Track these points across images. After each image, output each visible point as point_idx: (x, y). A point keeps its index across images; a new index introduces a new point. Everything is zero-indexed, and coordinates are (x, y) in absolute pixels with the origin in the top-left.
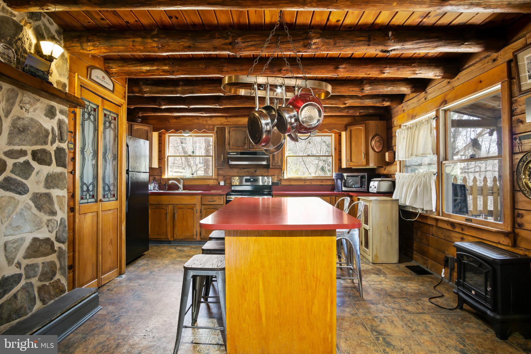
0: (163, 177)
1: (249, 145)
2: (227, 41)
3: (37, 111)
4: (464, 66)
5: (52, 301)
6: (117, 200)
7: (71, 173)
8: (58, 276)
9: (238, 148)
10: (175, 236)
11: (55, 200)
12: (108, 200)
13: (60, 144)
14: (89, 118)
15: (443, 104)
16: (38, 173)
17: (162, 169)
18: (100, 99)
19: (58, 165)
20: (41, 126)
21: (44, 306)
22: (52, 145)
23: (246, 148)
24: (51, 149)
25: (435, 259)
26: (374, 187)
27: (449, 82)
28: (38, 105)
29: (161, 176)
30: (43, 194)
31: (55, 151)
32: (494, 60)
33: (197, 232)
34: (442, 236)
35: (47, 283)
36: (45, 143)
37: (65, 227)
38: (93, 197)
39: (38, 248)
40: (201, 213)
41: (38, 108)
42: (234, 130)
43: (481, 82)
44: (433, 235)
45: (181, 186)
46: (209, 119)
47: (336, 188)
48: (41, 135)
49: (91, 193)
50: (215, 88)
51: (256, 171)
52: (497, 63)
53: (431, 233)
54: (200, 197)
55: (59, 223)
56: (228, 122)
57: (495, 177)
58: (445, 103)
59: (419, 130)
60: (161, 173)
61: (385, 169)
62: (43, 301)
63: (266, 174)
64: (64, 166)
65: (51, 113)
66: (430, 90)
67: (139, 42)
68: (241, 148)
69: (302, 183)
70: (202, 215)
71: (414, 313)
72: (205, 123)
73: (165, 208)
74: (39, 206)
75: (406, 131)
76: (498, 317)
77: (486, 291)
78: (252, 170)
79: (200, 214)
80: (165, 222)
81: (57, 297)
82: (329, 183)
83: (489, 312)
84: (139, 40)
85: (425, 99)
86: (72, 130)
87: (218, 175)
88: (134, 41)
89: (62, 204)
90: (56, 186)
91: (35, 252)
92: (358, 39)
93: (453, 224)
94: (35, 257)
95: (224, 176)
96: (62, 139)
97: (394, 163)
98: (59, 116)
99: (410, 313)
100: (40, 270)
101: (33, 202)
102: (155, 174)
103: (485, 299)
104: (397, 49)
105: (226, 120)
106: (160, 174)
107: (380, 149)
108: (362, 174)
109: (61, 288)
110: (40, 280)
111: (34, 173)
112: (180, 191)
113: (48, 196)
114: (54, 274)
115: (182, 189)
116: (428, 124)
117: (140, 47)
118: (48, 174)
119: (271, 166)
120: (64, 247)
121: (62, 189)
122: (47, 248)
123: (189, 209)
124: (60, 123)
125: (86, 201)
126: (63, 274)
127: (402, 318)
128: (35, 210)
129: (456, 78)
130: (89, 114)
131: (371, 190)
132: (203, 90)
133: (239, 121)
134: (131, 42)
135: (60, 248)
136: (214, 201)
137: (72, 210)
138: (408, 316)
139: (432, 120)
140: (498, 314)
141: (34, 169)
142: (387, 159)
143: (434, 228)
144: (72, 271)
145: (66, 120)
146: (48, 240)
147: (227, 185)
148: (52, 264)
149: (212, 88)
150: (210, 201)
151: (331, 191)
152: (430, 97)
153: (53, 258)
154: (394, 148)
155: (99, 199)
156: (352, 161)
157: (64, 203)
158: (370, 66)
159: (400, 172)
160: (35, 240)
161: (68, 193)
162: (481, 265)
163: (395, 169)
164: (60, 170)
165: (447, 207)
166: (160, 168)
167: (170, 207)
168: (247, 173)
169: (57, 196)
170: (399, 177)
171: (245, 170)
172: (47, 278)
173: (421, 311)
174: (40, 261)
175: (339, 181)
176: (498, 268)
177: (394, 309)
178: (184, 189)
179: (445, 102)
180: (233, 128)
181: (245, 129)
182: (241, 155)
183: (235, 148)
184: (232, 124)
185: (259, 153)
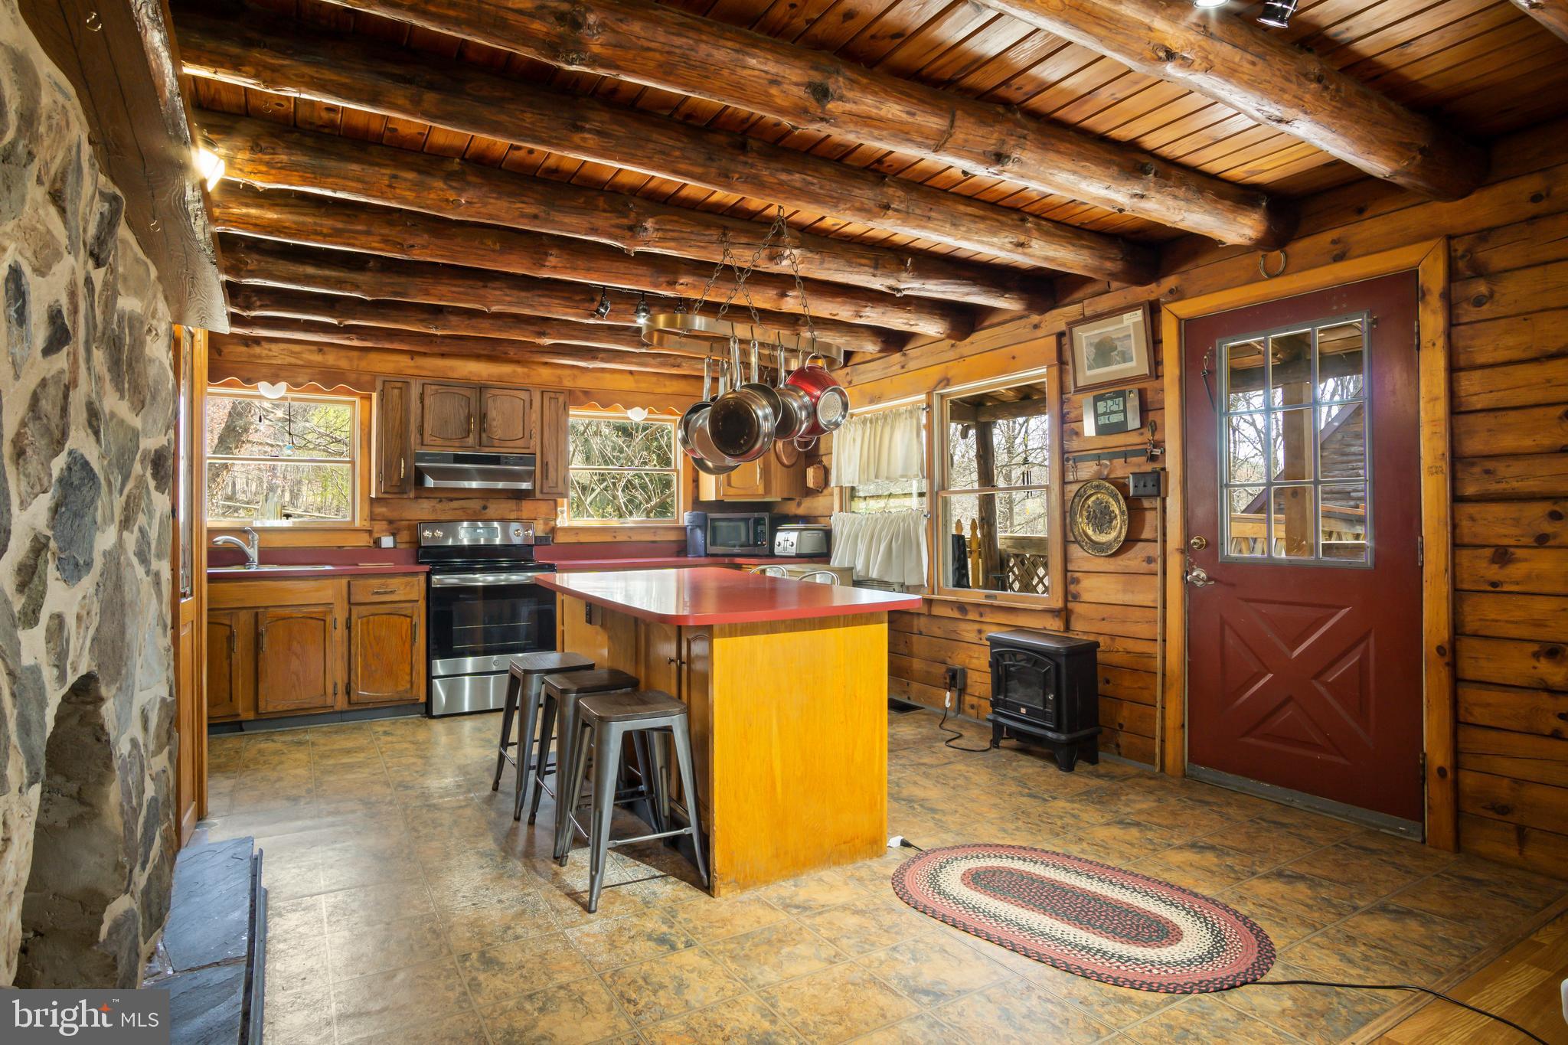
1: (477, 436)
2: (625, 221)
4: (983, 321)
9: (448, 443)
10: (262, 704)
15: (943, 384)
23: (470, 444)
25: (927, 680)
26: (789, 543)
27: (953, 346)
32: (1036, 327)
33: (335, 685)
34: (938, 632)
40: (349, 627)
42: (437, 392)
43: (1014, 358)
44: (921, 633)
45: (253, 552)
46: (356, 354)
47: (690, 549)
50: (469, 290)
51: (485, 508)
52: (1040, 333)
53: (915, 630)
54: (344, 581)
56: (417, 367)
57: (974, 521)
58: (945, 382)
59: (893, 429)
61: (799, 505)
63: (513, 515)
66: (912, 350)
67: (410, 181)
68: (457, 444)
69: (608, 538)
70: (352, 635)
71: (937, 766)
72: (345, 364)
73: (227, 622)
75: (859, 428)
76: (1063, 737)
77: (1045, 701)
79: (346, 632)
80: (225, 664)
82: (672, 536)
83: (1050, 734)
84: (411, 175)
85: (903, 367)
87: (373, 518)
88: (395, 177)
92: (858, 260)
93: (962, 607)
95: (391, 522)
97: (825, 492)
99: (932, 766)
103: (1043, 715)
104: (913, 289)
105: (411, 363)
107: (794, 460)
108: (756, 515)
112: (254, 569)
115: (257, 561)
116: (911, 418)
117: (407, 193)
119: (538, 495)
123: (310, 621)
127: (926, 775)
129: (969, 340)
131: (778, 551)
132: (436, 292)
133: (452, 368)
134: (386, 178)
136: (392, 592)
138: (933, 771)
139: (920, 411)
140: (1063, 733)
142: (810, 483)
143: (923, 621)
147: (403, 546)
149: (462, 289)
150: (377, 593)
151: (678, 556)
152: (912, 365)
154: (824, 459)
156: (733, 484)
158: (839, 300)
159: (841, 510)
162: (1036, 663)
163: (827, 503)
165: (946, 578)
167: (245, 618)
168: (460, 513)
170: (839, 523)
171: (456, 504)
173: (946, 761)
175: (699, 533)
176: (1063, 661)
177: (904, 766)
178: (263, 561)
179: (947, 381)
180: (433, 387)
181: (467, 392)
182: (455, 462)
183: (439, 442)
184: (430, 374)
185: (506, 457)
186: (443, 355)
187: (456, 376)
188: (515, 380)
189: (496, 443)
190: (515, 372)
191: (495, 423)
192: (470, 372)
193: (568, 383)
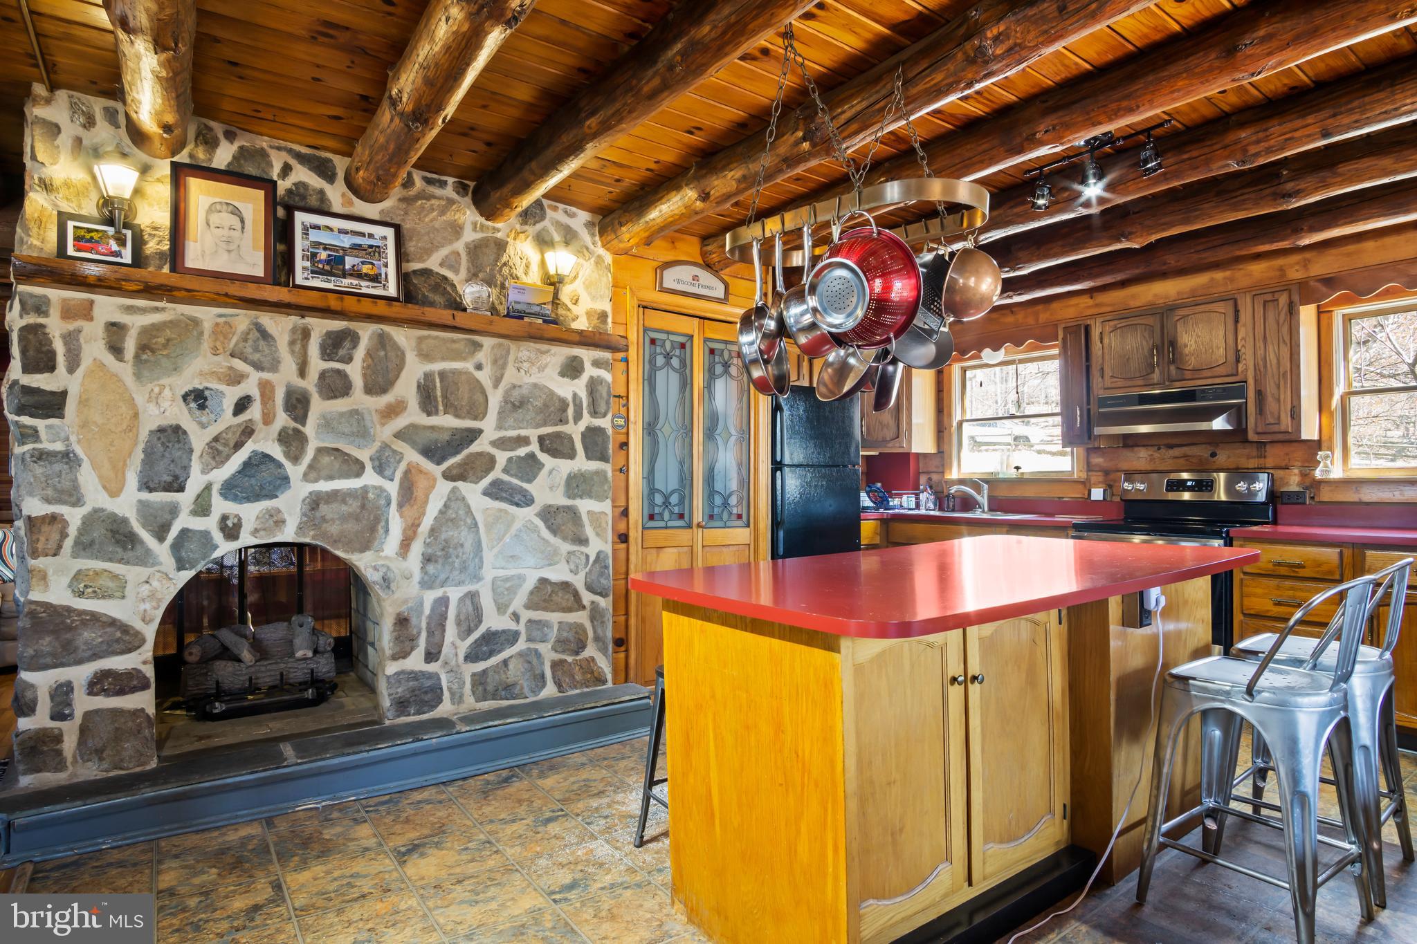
0: (948, 476)
1: (1166, 370)
3: (546, 370)
5: (578, 691)
6: (748, 526)
7: (621, 470)
8: (591, 651)
9: (1130, 383)
11: (585, 518)
12: (723, 525)
13: (593, 420)
14: (668, 363)
16: (550, 472)
17: (946, 455)
18: (696, 321)
19: (588, 458)
20: (552, 394)
21: (561, 694)
22: (576, 423)
23: (1155, 381)
24: (575, 431)
28: (546, 359)
29: (943, 473)
30: (563, 507)
31: (584, 435)
35: (570, 659)
36: (563, 421)
37: (606, 567)
38: (681, 516)
39: (550, 595)
41: (550, 365)
42: (1116, 329)
45: (983, 500)
46: (1040, 307)
48: (552, 409)
49: (676, 510)
51: (1213, 455)
55: (592, 559)
56: (1097, 305)
60: (943, 465)
62: (559, 685)
63: (1254, 464)
64: (604, 458)
65: (572, 369)
68: (1140, 382)
72: (1031, 321)
74: (554, 527)
78: (1201, 451)
81: (587, 687)
86: (623, 393)
89: (600, 526)
90: (588, 494)
91: (545, 601)
94: (545, 609)
96: (595, 413)
98: (590, 371)
100: (553, 634)
101: (542, 520)
102: (930, 470)
105: (1092, 302)
106: (941, 470)
109: (596, 674)
110: (554, 649)
111: (544, 472)
113: (573, 512)
114: (582, 646)
115: (986, 509)
118: (570, 474)
119: (1252, 436)
120: (605, 603)
121: (600, 498)
122: (568, 600)
124: (593, 385)
125: (662, 524)
126: (603, 650)
128: (546, 533)
130: (668, 357)
133: (1133, 297)
135: (593, 602)
137: (623, 537)
141: (543, 465)
144: (623, 648)
145: (607, 376)
146: (566, 586)
147: (1112, 499)
148: (578, 629)
153: (581, 617)
155: (695, 521)
157: (604, 525)
160: (543, 581)
161: (614, 507)
164: (594, 465)
166: (940, 452)
168: (1182, 461)
169: (589, 512)
171: (1174, 452)
172: (568, 650)
174: (554, 617)
178: (992, 508)
180: (1112, 323)
181: (1149, 320)
182: (1140, 404)
183: (1120, 383)
184: (1109, 309)
185: (1203, 391)
186: (1123, 284)
187: (1138, 304)
188: (1214, 291)
189: (1188, 375)
190: (1212, 280)
191: (1186, 351)
192: (1155, 295)
193: (1295, 274)
